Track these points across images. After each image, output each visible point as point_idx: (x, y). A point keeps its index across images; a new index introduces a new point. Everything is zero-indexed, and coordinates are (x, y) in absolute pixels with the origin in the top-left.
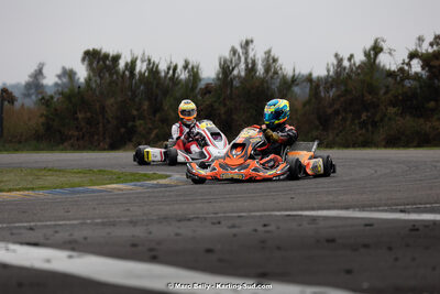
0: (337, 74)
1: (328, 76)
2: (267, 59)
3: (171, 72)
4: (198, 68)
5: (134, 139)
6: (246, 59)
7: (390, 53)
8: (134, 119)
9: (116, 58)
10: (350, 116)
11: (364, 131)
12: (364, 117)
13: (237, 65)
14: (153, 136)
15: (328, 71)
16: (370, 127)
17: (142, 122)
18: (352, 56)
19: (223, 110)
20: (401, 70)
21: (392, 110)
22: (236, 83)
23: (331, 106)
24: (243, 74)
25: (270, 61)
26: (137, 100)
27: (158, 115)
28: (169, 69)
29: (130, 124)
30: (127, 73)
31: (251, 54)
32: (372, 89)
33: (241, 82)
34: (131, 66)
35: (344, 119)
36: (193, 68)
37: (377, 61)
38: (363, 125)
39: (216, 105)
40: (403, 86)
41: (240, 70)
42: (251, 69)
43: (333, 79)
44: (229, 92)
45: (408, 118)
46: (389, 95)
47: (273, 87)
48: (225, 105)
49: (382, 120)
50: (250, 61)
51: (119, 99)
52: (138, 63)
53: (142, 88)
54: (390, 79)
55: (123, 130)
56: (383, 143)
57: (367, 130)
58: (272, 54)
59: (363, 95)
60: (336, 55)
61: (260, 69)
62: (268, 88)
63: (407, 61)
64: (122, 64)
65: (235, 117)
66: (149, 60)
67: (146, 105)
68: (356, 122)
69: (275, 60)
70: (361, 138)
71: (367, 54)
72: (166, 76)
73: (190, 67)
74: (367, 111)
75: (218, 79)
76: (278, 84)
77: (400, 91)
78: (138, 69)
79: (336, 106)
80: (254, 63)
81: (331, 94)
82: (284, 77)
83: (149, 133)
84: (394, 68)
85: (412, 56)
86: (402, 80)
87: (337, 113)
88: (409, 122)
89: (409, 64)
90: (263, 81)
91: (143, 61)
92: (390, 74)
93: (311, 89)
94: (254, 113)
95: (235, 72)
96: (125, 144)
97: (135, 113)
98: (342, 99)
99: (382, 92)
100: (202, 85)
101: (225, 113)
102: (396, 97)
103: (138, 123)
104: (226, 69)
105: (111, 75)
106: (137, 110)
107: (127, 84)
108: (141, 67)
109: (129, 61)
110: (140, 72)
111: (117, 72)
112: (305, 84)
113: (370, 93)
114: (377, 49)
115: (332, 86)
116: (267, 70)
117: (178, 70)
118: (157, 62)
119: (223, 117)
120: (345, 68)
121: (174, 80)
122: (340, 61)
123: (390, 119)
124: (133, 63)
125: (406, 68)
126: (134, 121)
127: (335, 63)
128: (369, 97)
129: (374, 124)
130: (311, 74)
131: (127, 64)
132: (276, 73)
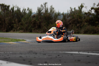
0: (71, 13)
1: (68, 13)
2: (51, 8)
3: (24, 11)
4: (31, 10)
5: (13, 29)
6: (45, 8)
7: (86, 8)
8: (13, 23)
9: (9, 7)
10: (74, 25)
11: (78, 29)
12: (78, 25)
13: (43, 9)
14: (18, 28)
15: (68, 12)
16: (79, 28)
17: (15, 24)
18: (75, 8)
19: (38, 22)
20: (89, 12)
21: (86, 24)
22: (42, 15)
23: (69, 22)
24: (44, 12)
25: (52, 9)
26: (14, 18)
27: (20, 23)
28: (23, 10)
29: (12, 25)
30: (12, 11)
31: (47, 7)
32: (80, 18)
33: (44, 14)
34: (13, 9)
35: (72, 26)
36: (30, 10)
37: (82, 10)
38: (78, 27)
39: (36, 21)
40: (89, 17)
41: (43, 11)
42: (46, 11)
43: (70, 14)
44: (40, 17)
45: (90, 26)
46: (85, 19)
47: (52, 16)
48: (39, 21)
49: (83, 26)
50: (46, 9)
51: (9, 18)
52: (15, 8)
53: (16, 15)
54: (85, 15)
55: (10, 27)
56: (83, 33)
57: (79, 29)
58: (53, 7)
59: (78, 19)
60: (71, 8)
61: (49, 11)
62: (51, 16)
63: (90, 10)
64: (10, 8)
65: (42, 24)
66: (18, 7)
67: (16, 20)
68: (76, 26)
69: (53, 9)
70: (77, 31)
71: (79, 8)
72: (22, 12)
73: (29, 9)
74: (79, 23)
75: (37, 13)
76: (54, 15)
77: (88, 18)
78: (14, 10)
79: (70, 22)
80: (47, 9)
81: (69, 18)
82: (56, 13)
83: (17, 28)
84: (87, 12)
85: (92, 9)
86: (89, 15)
87: (70, 24)
88: (90, 27)
89: (91, 11)
90: (50, 14)
91: (16, 7)
92: (86, 13)
93: (63, 17)
94: (47, 23)
95: (42, 11)
96: (10, 30)
97: (14, 22)
98: (72, 20)
99: (83, 18)
100: (32, 15)
101: (39, 23)
102: (87, 20)
103: (14, 25)
104: (39, 11)
105: (7, 11)
106: (14, 21)
107: (11, 14)
108: (15, 9)
109: (12, 7)
110: (15, 10)
111: (9, 10)
112: (62, 15)
113: (80, 19)
114: (82, 6)
115: (69, 16)
116: (51, 11)
117: (26, 10)
118: (20, 8)
119: (38, 24)
120: (73, 11)
121: (25, 13)
122: (72, 9)
123: (85, 26)
124: (13, 8)
125: (90, 12)
126: (13, 24)
127: (70, 10)
128: (79, 20)
129: (81, 27)
130: (63, 13)
131: (11, 8)
132: (53, 12)
